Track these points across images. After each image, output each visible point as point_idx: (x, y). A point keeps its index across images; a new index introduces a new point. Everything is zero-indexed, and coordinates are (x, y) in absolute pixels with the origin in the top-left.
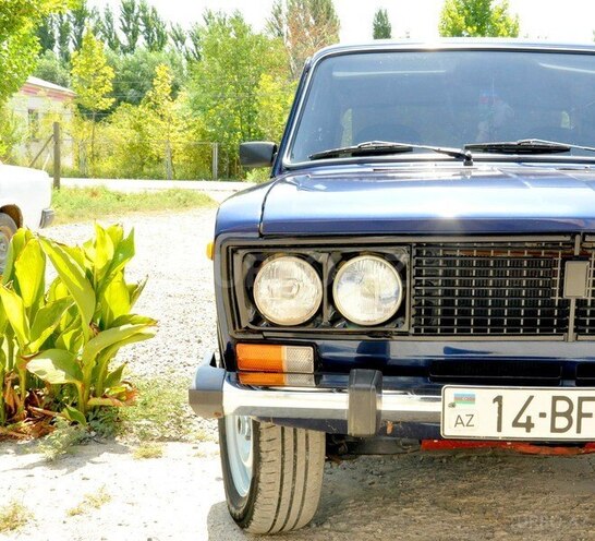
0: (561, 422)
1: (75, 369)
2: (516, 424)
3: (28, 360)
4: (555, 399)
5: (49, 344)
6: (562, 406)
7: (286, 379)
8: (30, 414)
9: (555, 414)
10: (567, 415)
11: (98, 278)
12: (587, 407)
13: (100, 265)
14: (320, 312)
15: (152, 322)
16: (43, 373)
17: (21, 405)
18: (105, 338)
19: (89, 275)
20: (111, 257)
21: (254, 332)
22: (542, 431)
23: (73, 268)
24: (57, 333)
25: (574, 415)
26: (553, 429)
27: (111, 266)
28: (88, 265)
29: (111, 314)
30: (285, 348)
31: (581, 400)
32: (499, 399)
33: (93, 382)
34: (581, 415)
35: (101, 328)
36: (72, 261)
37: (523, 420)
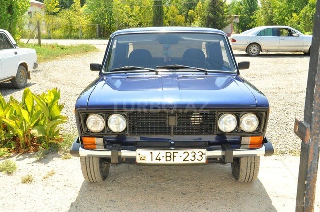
0: (168, 159)
1: (44, 132)
2: (156, 159)
3: (30, 130)
4: (166, 153)
5: (36, 124)
6: (168, 155)
7: (96, 147)
8: (32, 145)
9: (166, 157)
10: (170, 157)
11: (50, 105)
12: (175, 155)
13: (50, 101)
14: (104, 129)
15: (66, 118)
16: (35, 134)
17: (29, 142)
18: (53, 123)
19: (47, 104)
20: (53, 98)
21: (87, 134)
22: (163, 161)
23: (42, 102)
24: (39, 120)
25: (172, 157)
26: (166, 161)
27: (53, 101)
28: (46, 101)
29: (54, 114)
30: (95, 138)
31: (173, 153)
32: (151, 153)
33: (50, 135)
34: (173, 157)
35: (52, 119)
36: (42, 100)
37: (158, 158)
